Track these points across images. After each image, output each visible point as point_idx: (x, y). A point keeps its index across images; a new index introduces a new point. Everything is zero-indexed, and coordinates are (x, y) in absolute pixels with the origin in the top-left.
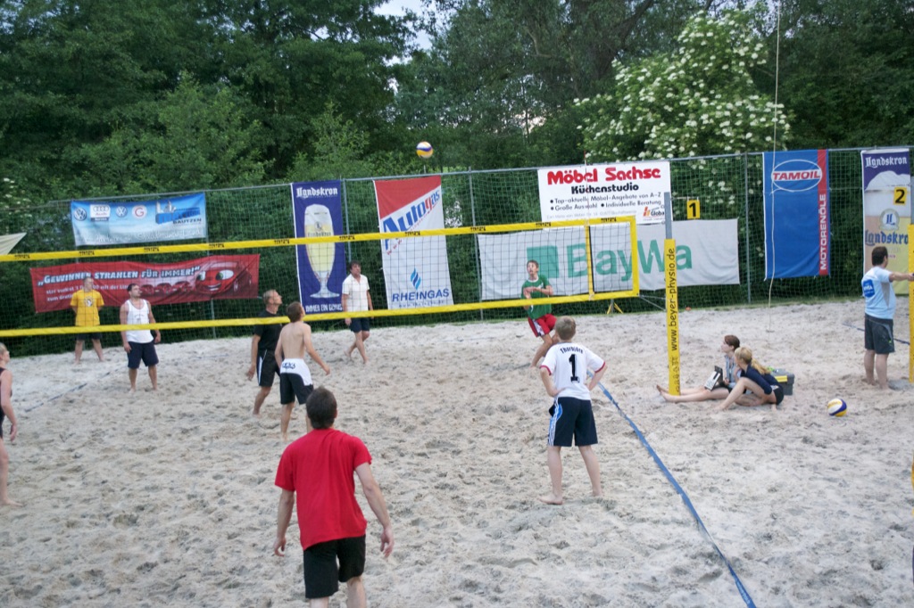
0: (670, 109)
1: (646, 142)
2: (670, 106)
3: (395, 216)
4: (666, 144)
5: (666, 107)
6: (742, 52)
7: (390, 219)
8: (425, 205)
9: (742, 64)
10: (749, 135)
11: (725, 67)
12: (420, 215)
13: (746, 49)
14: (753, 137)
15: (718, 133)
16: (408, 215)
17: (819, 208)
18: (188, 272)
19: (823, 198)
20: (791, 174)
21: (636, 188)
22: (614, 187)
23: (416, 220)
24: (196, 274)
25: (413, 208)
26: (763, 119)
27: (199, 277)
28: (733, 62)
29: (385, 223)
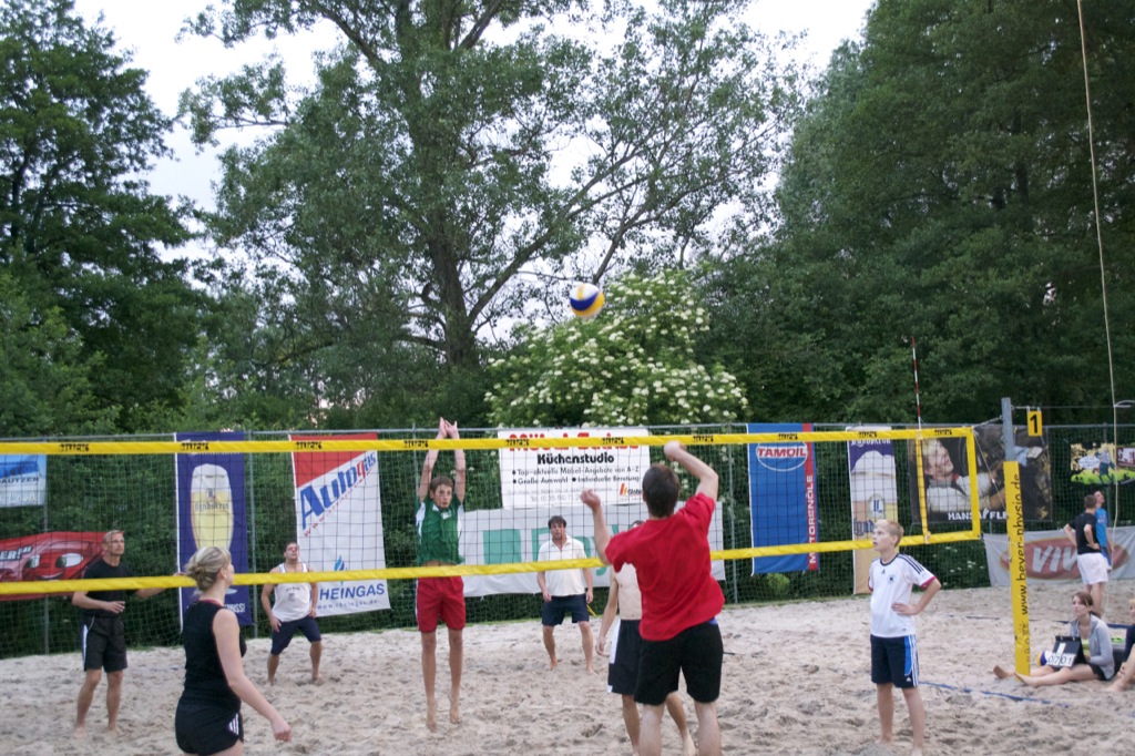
0: (609, 375)
1: (587, 411)
2: (609, 371)
3: (316, 484)
4: (614, 414)
5: (605, 373)
6: (684, 316)
7: (310, 488)
8: (356, 472)
9: (684, 329)
10: (707, 408)
11: (664, 332)
12: (350, 485)
13: (689, 312)
14: (712, 410)
15: (672, 404)
16: (334, 484)
17: (806, 491)
18: (12, 555)
19: (810, 479)
20: (777, 451)
21: (611, 459)
22: (587, 457)
23: (343, 491)
24: (26, 557)
25: (340, 475)
26: (721, 391)
27: (28, 563)
28: (674, 326)
29: (302, 493)
